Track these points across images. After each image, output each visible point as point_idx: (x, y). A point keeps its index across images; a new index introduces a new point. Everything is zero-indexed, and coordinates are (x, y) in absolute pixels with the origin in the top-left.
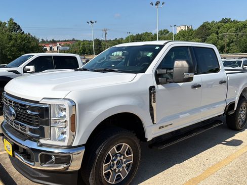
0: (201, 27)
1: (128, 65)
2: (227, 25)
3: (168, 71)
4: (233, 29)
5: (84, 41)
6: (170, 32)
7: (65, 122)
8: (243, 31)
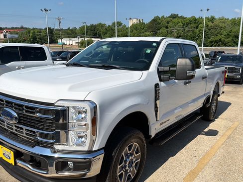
0: (152, 20)
1: (112, 60)
2: (176, 20)
3: (171, 69)
4: (180, 24)
5: (34, 29)
6: (123, 25)
7: (85, 125)
8: (189, 26)
